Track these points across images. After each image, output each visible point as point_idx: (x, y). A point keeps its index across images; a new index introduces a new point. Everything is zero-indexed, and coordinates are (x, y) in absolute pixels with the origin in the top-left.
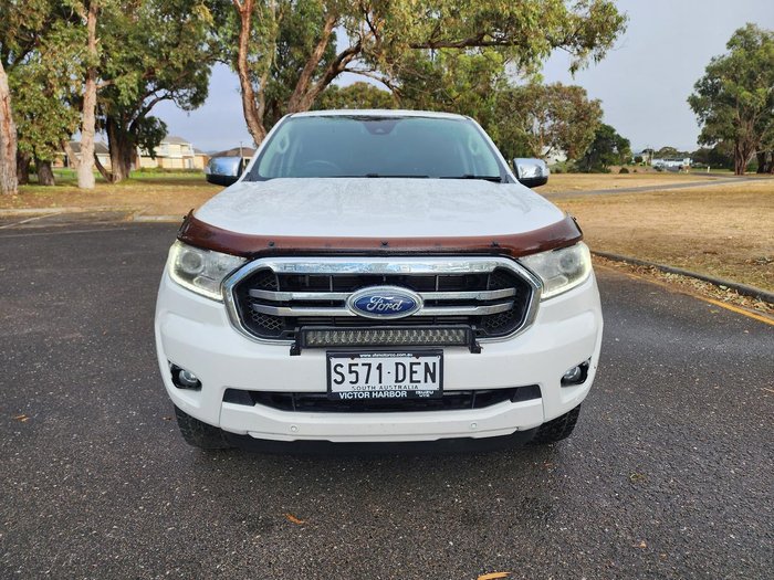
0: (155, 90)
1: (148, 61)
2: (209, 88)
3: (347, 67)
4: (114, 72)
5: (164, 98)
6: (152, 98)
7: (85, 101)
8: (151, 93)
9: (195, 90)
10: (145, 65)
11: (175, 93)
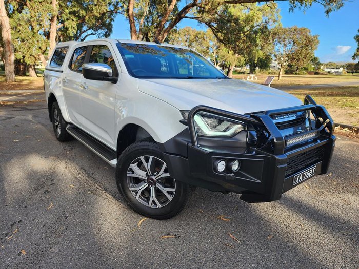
0: (87, 30)
1: (83, 13)
2: (113, 29)
3: (186, 16)
4: (65, 19)
5: (91, 34)
6: (85, 34)
7: (51, 34)
8: (85, 31)
9: (106, 30)
10: (81, 15)
11: (96, 32)
